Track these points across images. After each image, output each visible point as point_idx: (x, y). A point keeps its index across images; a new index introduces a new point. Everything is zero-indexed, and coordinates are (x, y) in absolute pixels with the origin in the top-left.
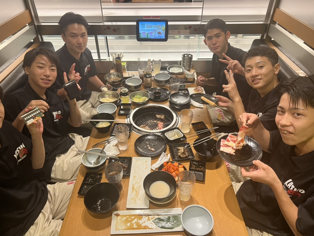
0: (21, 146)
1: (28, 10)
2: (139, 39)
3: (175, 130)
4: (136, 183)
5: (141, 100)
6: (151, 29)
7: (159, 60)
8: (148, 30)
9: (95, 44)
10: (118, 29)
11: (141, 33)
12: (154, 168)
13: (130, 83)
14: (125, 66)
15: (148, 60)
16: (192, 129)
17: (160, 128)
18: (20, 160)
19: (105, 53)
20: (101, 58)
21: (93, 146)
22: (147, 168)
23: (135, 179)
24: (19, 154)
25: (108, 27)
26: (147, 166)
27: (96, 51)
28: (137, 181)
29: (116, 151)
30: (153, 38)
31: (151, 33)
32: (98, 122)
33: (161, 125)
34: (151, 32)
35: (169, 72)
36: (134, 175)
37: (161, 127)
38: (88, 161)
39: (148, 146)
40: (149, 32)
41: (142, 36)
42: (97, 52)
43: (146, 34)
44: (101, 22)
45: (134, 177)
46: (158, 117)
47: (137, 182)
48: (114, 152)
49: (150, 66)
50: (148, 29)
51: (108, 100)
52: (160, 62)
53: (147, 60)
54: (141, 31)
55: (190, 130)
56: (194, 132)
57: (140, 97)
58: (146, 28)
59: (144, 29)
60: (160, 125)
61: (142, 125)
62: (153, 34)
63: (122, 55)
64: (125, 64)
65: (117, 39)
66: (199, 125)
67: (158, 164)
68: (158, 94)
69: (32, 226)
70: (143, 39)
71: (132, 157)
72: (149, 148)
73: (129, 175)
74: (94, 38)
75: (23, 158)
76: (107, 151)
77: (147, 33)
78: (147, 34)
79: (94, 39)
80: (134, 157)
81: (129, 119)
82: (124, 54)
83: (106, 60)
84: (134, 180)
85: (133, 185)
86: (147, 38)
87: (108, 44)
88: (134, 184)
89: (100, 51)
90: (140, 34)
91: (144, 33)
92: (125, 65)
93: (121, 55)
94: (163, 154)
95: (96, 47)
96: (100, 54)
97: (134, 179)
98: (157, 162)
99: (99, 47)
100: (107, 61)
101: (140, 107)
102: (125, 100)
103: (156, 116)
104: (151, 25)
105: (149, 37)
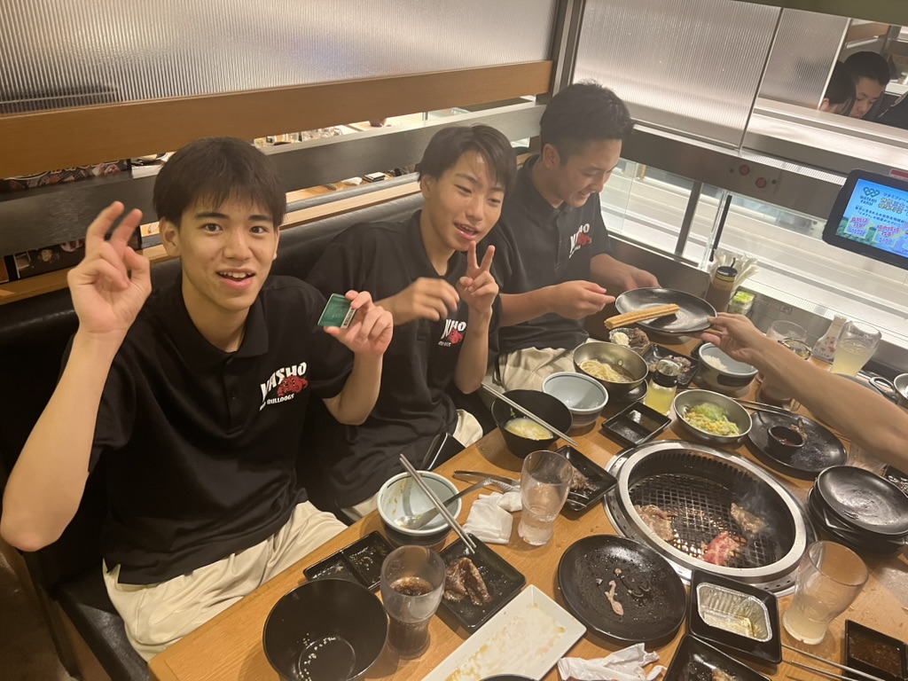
0: (294, 367)
1: (550, 63)
2: (831, 236)
3: (752, 598)
4: (472, 670)
5: (713, 425)
6: (895, 215)
7: (875, 332)
8: (881, 218)
9: (685, 212)
10: (774, 182)
11: (847, 220)
12: (567, 673)
13: (716, 357)
14: (743, 304)
15: (836, 318)
16: (838, 644)
17: (713, 555)
18: (274, 401)
19: (703, 244)
20: (685, 255)
21: (456, 472)
22: (546, 650)
23: (479, 656)
24: (278, 386)
25: (746, 167)
26: (551, 645)
27: (679, 230)
28: (479, 667)
29: (500, 529)
30: (888, 248)
31: (889, 232)
32: (520, 415)
33: (722, 547)
34: (889, 226)
35: (897, 392)
36: (489, 643)
37: (717, 553)
38: (406, 501)
39: (612, 583)
40: (883, 224)
41: (848, 229)
42: (679, 232)
43: (866, 228)
44: (733, 149)
45: (484, 649)
46: (736, 517)
47: (476, 671)
48: (494, 527)
49: (832, 342)
50: (883, 212)
51: (603, 372)
52: (875, 343)
53: (832, 319)
54: (850, 212)
55: (824, 641)
56: (835, 658)
57: (717, 416)
58: (874, 208)
59: (866, 207)
60: (718, 547)
61: (656, 509)
62: (895, 237)
63: (750, 267)
64: (747, 300)
65: (783, 224)
66: (881, 649)
67: (591, 670)
68: (789, 440)
69: (182, 576)
70: (847, 239)
71: (527, 580)
72: (610, 595)
73: (472, 631)
74: (689, 192)
75: (282, 399)
76: (480, 511)
77: (873, 223)
78: (874, 229)
79: (686, 195)
80: (532, 586)
81: (624, 459)
82: (759, 269)
83: (696, 264)
84: (475, 658)
85: (458, 671)
86: (866, 242)
87: (725, 225)
88: (462, 668)
89: (691, 234)
90: (842, 222)
91: (859, 222)
92: (745, 301)
93: (747, 265)
94: (639, 649)
95: (683, 218)
96: (688, 243)
97: (477, 653)
98: (597, 660)
99: (694, 222)
100: (698, 268)
101: (689, 447)
102: (659, 399)
103: (730, 507)
104: (901, 202)
105: (876, 241)
